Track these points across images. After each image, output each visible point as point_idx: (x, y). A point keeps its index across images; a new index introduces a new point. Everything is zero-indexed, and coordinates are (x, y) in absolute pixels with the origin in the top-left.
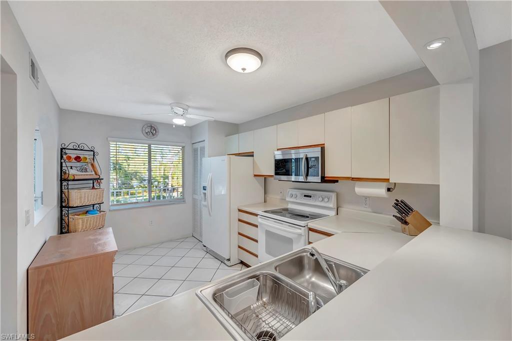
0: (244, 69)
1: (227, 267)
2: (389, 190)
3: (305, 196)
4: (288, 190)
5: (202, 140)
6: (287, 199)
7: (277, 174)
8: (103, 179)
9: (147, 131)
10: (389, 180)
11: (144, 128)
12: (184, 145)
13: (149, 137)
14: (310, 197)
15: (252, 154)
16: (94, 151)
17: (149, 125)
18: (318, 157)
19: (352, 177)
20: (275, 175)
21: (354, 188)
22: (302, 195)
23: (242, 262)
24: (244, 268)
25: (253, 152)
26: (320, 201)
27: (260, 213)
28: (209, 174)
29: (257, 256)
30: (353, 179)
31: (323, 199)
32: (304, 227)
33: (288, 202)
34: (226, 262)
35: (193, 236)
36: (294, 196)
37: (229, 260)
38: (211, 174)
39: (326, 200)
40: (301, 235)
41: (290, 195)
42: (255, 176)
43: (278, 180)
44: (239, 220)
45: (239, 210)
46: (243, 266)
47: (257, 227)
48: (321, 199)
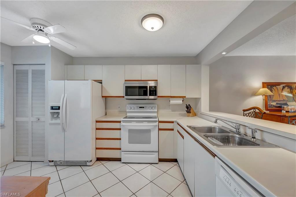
0: (152, 28)
1: (89, 167)
2: (183, 101)
3: (140, 107)
4: (127, 105)
7: (127, 95)
14: (144, 107)
15: (100, 82)
18: (156, 86)
19: (171, 96)
20: (126, 96)
21: (170, 101)
22: (138, 107)
23: (98, 159)
24: (103, 162)
25: (102, 80)
26: (150, 109)
27: (122, 119)
28: (63, 95)
29: (120, 149)
30: (171, 97)
31: (152, 108)
32: (157, 121)
33: (126, 112)
34: (88, 164)
35: (14, 161)
36: (133, 108)
37: (91, 161)
38: (66, 95)
39: (154, 108)
40: (157, 126)
41: (129, 108)
42: (103, 97)
43: (126, 99)
44: (97, 129)
45: (97, 122)
46: (101, 161)
47: (120, 129)
48: (150, 108)
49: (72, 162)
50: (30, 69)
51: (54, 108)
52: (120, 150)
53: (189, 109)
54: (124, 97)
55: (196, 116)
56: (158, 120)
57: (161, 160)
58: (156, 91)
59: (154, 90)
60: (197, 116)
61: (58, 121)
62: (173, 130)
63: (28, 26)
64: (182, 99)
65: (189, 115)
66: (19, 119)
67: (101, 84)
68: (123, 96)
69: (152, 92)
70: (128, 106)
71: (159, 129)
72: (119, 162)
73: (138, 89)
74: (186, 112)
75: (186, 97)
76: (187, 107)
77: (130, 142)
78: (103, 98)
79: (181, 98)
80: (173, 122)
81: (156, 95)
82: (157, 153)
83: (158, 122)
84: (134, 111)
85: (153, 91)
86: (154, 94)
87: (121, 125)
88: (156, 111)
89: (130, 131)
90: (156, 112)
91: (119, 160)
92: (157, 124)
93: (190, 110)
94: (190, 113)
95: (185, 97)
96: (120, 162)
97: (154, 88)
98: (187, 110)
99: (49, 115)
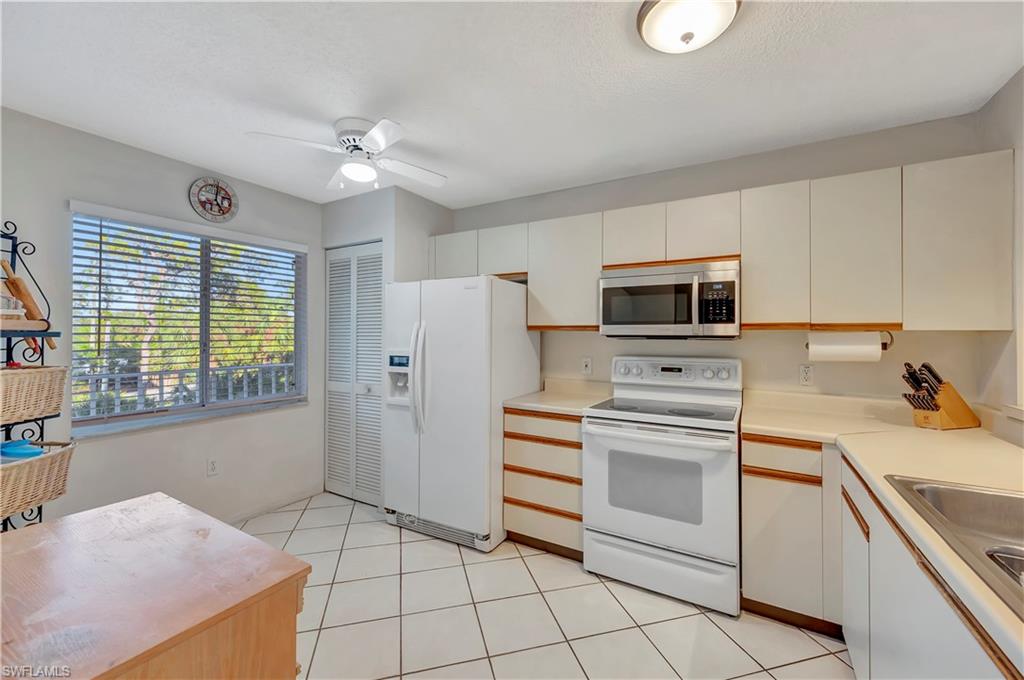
0: (687, 37)
1: (483, 557)
2: (885, 346)
3: (664, 369)
4: (615, 359)
5: (376, 237)
6: (614, 380)
7: (607, 320)
8: (57, 334)
9: (203, 199)
10: (901, 325)
11: (195, 189)
12: (302, 249)
13: (209, 216)
14: (680, 370)
15: (522, 278)
16: (14, 239)
17: (211, 182)
18: (734, 282)
19: (813, 322)
20: (604, 323)
21: (807, 345)
22: (654, 366)
23: (512, 537)
24: (526, 551)
25: (526, 273)
26: (708, 379)
27: (586, 411)
28: (417, 324)
29: (579, 518)
30: (813, 327)
31: (716, 374)
32: (733, 432)
33: (613, 386)
34: (478, 544)
35: (325, 491)
36: (634, 371)
37: (487, 537)
38: (423, 323)
39: (724, 375)
40: (729, 451)
41: (622, 370)
42: (530, 328)
43: (608, 336)
44: (507, 435)
45: (507, 411)
46: (519, 547)
47: (579, 446)
48: (709, 374)
49: (439, 526)
50: (354, 255)
51: (396, 360)
52: (580, 523)
53: (923, 387)
54: (597, 328)
55: (980, 426)
56: (736, 429)
57: (749, 606)
58: (730, 304)
59: (723, 300)
60: (990, 429)
61: (404, 399)
62: (816, 481)
63: (327, 145)
64: (878, 338)
65: (926, 418)
66: (334, 386)
67: (524, 286)
68: (594, 324)
69: (714, 310)
70: (616, 362)
71: (742, 470)
72: (572, 565)
73: (673, 296)
74: (905, 403)
75: (905, 328)
76: (913, 378)
77: (614, 501)
78: (531, 332)
79: (878, 333)
80: (816, 446)
81: (730, 319)
82: (735, 572)
83: (736, 436)
84: (638, 381)
85: (719, 305)
86: (721, 314)
87: (583, 431)
88: (738, 386)
89: (617, 459)
90: (736, 391)
91: (576, 556)
92: (732, 442)
93: (932, 392)
94: (936, 408)
95: (900, 325)
96: (579, 564)
97: (723, 289)
98: (912, 391)
99: (387, 381)
